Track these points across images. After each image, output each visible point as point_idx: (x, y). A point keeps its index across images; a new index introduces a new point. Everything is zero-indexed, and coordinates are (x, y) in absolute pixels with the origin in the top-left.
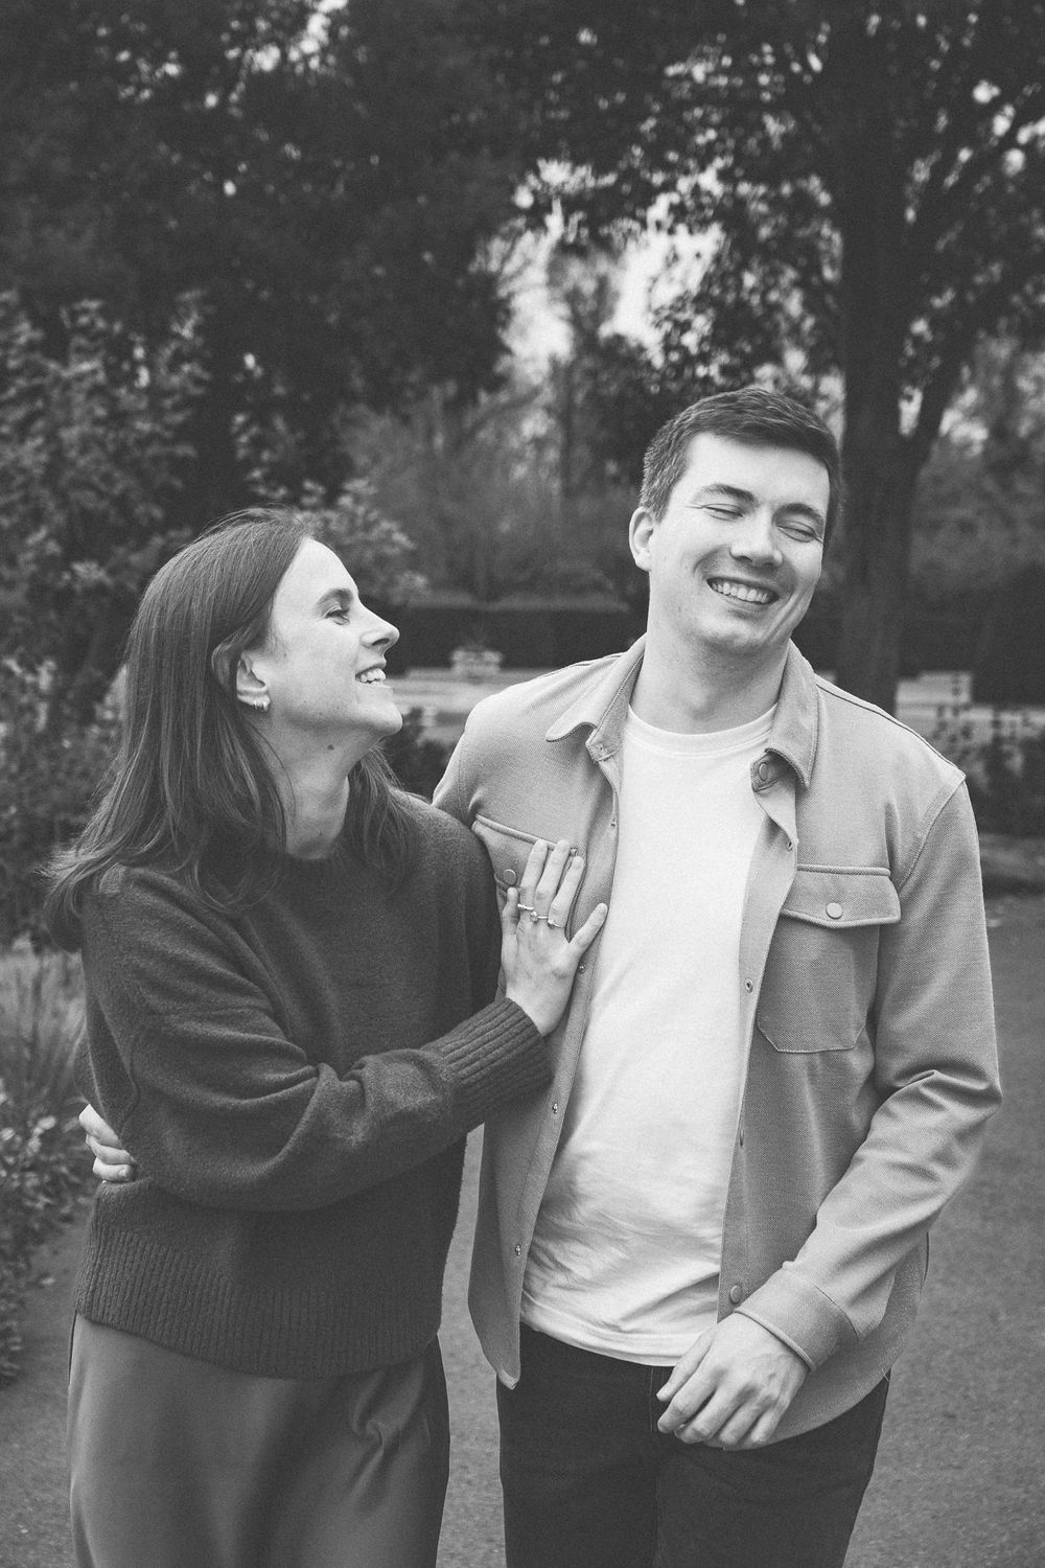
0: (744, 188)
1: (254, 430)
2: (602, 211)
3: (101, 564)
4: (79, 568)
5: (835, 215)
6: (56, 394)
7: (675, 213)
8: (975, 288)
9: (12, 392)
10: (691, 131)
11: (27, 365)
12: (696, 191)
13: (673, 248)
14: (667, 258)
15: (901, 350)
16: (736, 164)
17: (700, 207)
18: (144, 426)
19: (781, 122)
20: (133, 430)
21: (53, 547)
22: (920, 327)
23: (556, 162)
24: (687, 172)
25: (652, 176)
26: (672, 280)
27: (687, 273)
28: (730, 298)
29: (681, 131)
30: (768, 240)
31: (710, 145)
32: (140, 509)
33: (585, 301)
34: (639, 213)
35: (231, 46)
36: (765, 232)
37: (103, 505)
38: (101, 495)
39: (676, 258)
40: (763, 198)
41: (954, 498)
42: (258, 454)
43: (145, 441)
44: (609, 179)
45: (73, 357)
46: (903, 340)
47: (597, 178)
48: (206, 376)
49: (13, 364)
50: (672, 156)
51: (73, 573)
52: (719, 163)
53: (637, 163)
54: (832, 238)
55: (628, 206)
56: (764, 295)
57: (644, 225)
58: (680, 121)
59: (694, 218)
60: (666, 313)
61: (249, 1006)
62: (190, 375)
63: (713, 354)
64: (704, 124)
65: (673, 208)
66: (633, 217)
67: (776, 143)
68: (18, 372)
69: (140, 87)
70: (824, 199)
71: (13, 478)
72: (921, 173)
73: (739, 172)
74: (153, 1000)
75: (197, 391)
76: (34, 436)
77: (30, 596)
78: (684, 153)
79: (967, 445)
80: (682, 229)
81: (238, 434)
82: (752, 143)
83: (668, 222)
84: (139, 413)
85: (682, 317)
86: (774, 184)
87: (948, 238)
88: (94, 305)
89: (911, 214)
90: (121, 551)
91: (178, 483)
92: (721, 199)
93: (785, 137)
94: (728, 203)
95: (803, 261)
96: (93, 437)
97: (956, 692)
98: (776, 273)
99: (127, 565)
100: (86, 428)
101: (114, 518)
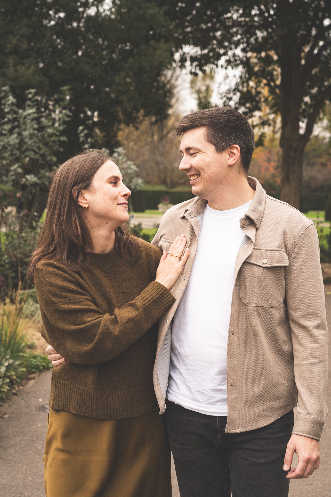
0: (249, 54)
1: (86, 132)
2: (203, 62)
3: (36, 175)
4: (28, 177)
5: (280, 63)
6: (21, 120)
7: (227, 62)
8: (324, 86)
9: (6, 120)
10: (232, 36)
11: (11, 110)
12: (234, 55)
13: (227, 74)
14: (224, 77)
15: (300, 106)
16: (248, 46)
17: (236, 60)
18: (50, 131)
19: (262, 33)
20: (47, 132)
21: (20, 170)
22: (307, 99)
23: (188, 46)
24: (231, 49)
25: (220, 50)
26: (226, 84)
27: (231, 81)
28: (245, 89)
29: (229, 36)
30: (258, 71)
31: (239, 40)
32: (49, 158)
33: (202, 93)
34: (215, 62)
35: (80, 7)
36: (256, 69)
37: (37, 156)
38: (36, 153)
39: (227, 77)
40: (256, 57)
41: (320, 155)
42: (87, 139)
43: (50, 136)
44: (206, 51)
45: (27, 108)
46: (301, 104)
47: (201, 51)
48: (70, 114)
49: (6, 110)
50: (226, 44)
51: (26, 178)
52: (241, 46)
53: (215, 46)
54: (278, 71)
55: (212, 60)
56: (256, 89)
57: (217, 66)
58: (229, 33)
59: (234, 64)
60: (224, 95)
61: (83, 298)
62: (65, 114)
63: (239, 108)
64: (236, 33)
65: (226, 61)
66: (213, 63)
67: (260, 39)
68: (8, 113)
69: (50, 20)
70: (275, 58)
71: (7, 148)
72: (307, 49)
73: (248, 49)
74: (54, 299)
75: (67, 119)
76: (14, 134)
77: (13, 185)
78: (230, 42)
79: (324, 138)
80: (229, 67)
81: (81, 133)
82: (252, 40)
83: (225, 65)
84: (49, 126)
85: (230, 96)
86: (259, 52)
87: (316, 70)
88: (33, 91)
89: (303, 62)
90: (43, 171)
91: (61, 150)
92: (242, 58)
93: (263, 38)
94: (244, 59)
95: (269, 78)
96: (34, 134)
97: (318, 217)
98: (260, 82)
99: (45, 176)
100: (31, 131)
101: (40, 161)
